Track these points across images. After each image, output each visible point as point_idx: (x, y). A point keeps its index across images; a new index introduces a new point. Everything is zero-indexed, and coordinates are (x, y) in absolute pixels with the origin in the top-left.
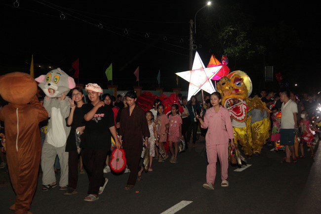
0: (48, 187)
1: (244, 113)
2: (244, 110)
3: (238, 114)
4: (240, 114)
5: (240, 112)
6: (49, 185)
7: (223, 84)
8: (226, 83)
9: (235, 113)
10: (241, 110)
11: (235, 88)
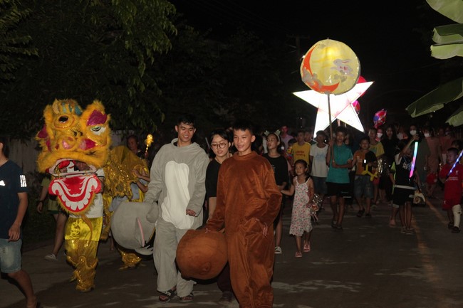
0: (170, 294)
1: (88, 195)
2: (89, 190)
3: (74, 196)
4: (77, 195)
5: (79, 192)
6: (170, 291)
7: (64, 119)
8: (70, 119)
9: (67, 190)
10: (83, 188)
11: (89, 137)
